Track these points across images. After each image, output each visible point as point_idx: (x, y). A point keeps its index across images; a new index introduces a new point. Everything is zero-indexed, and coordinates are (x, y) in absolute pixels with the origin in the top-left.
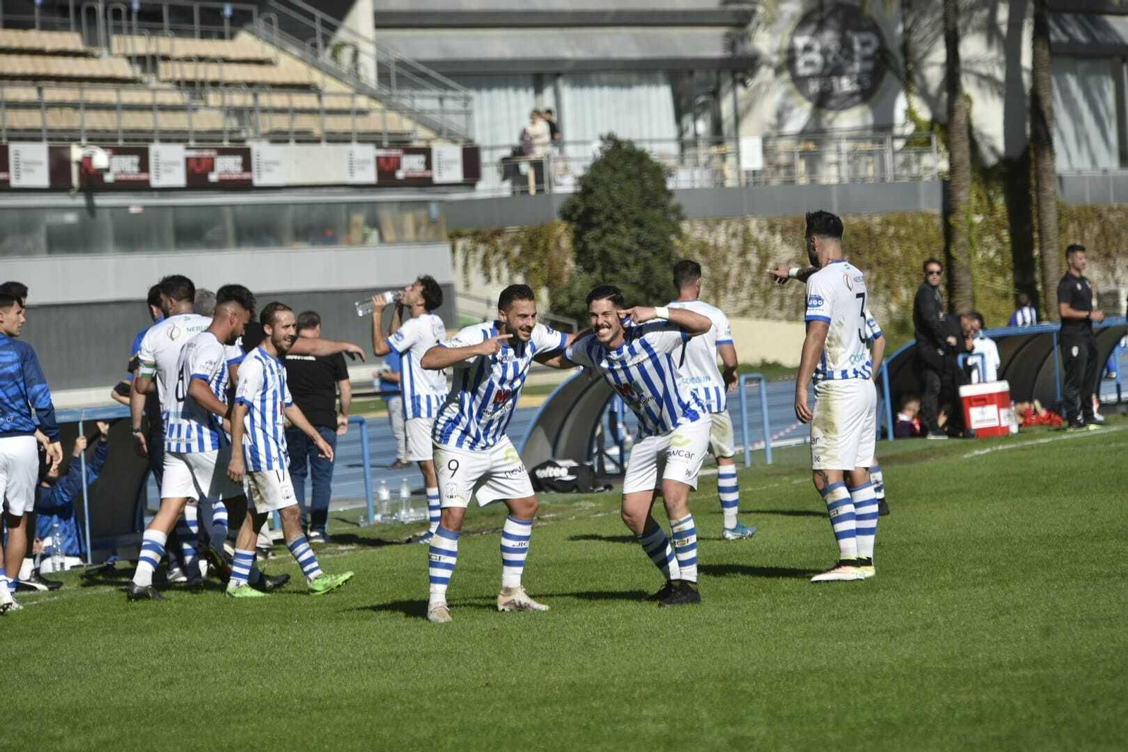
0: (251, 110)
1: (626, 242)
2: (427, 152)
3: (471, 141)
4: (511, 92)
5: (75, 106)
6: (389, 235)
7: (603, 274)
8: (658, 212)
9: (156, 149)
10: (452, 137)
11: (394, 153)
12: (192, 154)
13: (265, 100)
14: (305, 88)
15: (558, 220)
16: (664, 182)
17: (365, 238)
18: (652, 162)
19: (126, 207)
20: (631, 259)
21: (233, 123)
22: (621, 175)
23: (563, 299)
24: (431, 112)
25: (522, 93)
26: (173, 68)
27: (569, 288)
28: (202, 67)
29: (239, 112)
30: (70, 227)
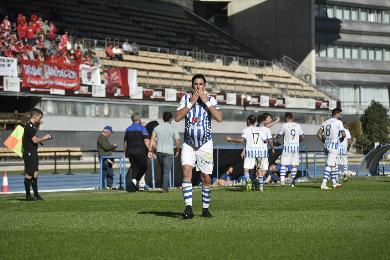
0: (285, 89)
1: (376, 127)
2: (328, 102)
3: (339, 100)
4: (348, 89)
5: (243, 85)
6: (318, 122)
7: (370, 135)
8: (384, 120)
9: (262, 97)
10: (334, 99)
11: (320, 102)
12: (271, 99)
13: (289, 87)
14: (298, 84)
15: (359, 121)
16: (386, 113)
17: (312, 122)
18: (383, 108)
19: (254, 111)
20: (377, 131)
21: (280, 92)
22: (376, 111)
23: (360, 141)
24: (329, 92)
25: (351, 89)
26: (267, 78)
27: (361, 138)
28: (274, 78)
29: (282, 89)
30: (240, 115)
